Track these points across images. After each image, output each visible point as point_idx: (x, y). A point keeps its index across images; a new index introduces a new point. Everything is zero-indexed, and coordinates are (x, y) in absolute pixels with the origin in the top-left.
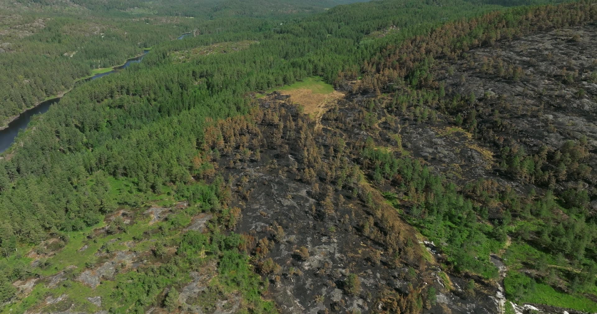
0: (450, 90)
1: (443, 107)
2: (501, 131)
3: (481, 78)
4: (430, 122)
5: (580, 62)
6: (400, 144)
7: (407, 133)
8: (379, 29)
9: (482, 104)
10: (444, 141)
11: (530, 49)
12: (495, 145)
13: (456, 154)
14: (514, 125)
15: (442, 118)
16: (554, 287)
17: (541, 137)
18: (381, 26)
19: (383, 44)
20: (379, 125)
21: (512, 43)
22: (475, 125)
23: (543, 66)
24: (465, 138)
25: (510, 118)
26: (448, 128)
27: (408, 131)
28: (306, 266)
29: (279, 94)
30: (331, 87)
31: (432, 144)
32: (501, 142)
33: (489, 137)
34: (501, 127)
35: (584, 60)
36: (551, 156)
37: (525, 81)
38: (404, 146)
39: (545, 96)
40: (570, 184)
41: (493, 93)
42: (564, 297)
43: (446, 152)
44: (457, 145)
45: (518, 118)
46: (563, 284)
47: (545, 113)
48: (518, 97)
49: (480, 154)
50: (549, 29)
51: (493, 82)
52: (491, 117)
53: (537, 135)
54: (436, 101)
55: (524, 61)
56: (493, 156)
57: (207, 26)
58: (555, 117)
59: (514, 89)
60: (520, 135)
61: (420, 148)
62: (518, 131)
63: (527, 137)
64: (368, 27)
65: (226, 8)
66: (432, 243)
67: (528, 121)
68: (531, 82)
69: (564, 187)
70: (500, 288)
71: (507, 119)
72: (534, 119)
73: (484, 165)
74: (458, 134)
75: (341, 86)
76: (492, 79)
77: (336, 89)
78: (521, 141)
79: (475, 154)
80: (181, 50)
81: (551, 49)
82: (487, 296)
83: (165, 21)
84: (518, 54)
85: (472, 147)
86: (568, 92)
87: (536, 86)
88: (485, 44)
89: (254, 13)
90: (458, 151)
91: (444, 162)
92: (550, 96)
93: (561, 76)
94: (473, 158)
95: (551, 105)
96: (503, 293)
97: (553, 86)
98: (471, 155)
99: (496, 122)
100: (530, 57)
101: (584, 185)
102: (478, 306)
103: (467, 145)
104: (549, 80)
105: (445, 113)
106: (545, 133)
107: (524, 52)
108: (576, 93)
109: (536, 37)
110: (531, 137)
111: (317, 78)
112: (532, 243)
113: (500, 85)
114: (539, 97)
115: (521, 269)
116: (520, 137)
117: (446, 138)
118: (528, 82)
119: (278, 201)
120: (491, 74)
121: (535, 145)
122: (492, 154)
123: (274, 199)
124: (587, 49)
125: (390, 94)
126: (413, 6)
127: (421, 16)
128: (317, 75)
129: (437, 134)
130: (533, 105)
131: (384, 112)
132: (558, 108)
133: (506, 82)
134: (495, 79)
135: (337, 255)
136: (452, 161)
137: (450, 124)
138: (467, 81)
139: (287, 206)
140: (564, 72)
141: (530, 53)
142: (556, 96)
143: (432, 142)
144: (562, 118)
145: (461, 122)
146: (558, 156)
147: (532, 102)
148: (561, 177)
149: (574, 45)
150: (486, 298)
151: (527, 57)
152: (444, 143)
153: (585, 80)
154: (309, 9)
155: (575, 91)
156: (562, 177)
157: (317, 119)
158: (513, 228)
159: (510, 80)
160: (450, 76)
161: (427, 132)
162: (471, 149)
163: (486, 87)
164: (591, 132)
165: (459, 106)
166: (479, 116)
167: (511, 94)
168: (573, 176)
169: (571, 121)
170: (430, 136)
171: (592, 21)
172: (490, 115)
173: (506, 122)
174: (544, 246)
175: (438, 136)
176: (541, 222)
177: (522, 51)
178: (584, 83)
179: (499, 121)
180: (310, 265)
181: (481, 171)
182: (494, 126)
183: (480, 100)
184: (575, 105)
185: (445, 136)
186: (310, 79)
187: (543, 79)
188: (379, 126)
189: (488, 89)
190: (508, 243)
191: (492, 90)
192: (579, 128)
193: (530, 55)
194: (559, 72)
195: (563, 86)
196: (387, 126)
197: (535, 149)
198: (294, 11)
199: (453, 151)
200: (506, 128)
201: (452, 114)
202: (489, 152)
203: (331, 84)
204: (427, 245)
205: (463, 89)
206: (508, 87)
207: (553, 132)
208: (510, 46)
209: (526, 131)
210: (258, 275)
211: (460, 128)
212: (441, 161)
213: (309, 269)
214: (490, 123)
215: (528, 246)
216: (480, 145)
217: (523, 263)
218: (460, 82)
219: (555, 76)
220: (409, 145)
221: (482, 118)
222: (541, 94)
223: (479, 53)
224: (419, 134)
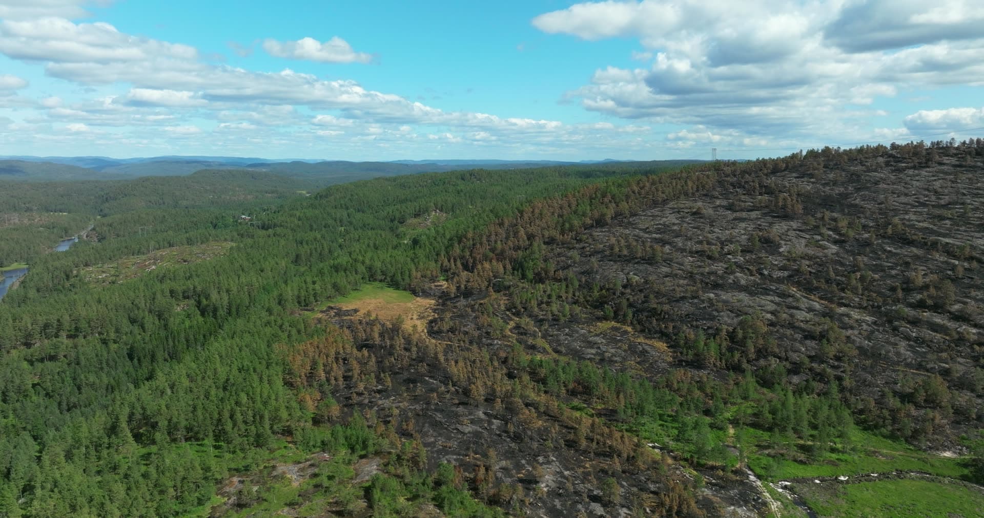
0: (583, 280)
1: (582, 300)
2: (664, 318)
3: (615, 261)
4: (574, 319)
5: (715, 235)
6: (550, 350)
7: (552, 336)
8: (417, 215)
9: (628, 291)
10: (603, 338)
11: (657, 225)
12: (664, 335)
13: (625, 351)
14: (676, 309)
15: (586, 313)
16: (795, 461)
17: (713, 318)
18: (420, 211)
19: (460, 232)
20: (511, 330)
21: (631, 220)
22: (631, 315)
23: (679, 242)
24: (626, 332)
25: (669, 303)
26: (599, 324)
27: (551, 333)
28: (543, 487)
29: (340, 310)
30: (407, 294)
31: (591, 345)
32: (671, 330)
33: (654, 327)
34: (663, 314)
35: (718, 233)
36: (732, 336)
37: (668, 261)
38: (557, 351)
39: (696, 274)
40: (762, 362)
41: (637, 278)
42: (809, 468)
43: (613, 351)
44: (620, 341)
45: (677, 301)
46: (802, 457)
47: (704, 292)
48: (667, 279)
49: (652, 346)
50: (665, 202)
51: (631, 265)
52: (646, 305)
53: (707, 317)
54: (570, 295)
55: (656, 239)
56: (668, 347)
57: (111, 225)
58: (716, 295)
59: (659, 270)
60: (687, 318)
61: (579, 351)
62: (683, 316)
63: (696, 320)
64: (401, 213)
65: (126, 195)
66: (656, 444)
67: (690, 303)
68: (675, 261)
69: (756, 366)
70: (749, 472)
71: (665, 304)
72: (696, 301)
73: (662, 357)
74: (614, 329)
75: (424, 291)
76: (629, 261)
77: (417, 296)
78: (692, 326)
79: (646, 347)
80: (94, 264)
81: (679, 224)
82: (742, 481)
83: (17, 221)
84: (645, 230)
85: (639, 341)
86: (719, 267)
87: (682, 265)
88: (600, 223)
89: (180, 202)
90: (626, 347)
91: (616, 362)
92: (702, 274)
93: (704, 251)
94: (647, 352)
95: (707, 283)
96: (755, 476)
97: (699, 263)
98: (643, 349)
99: (655, 309)
100: (660, 234)
101: (776, 361)
102: (740, 491)
103: (632, 339)
104: (692, 257)
105: (586, 308)
106: (715, 313)
107: (651, 229)
108: (727, 268)
109: (655, 211)
110: (702, 319)
111: (377, 284)
112: (754, 425)
113: (641, 267)
114: (691, 276)
115: (758, 451)
116: (689, 322)
117: (603, 334)
118: (671, 260)
119: (453, 429)
120: (625, 256)
121: (709, 328)
122: (665, 345)
123: (446, 429)
124: (715, 221)
125: (502, 293)
126: (444, 183)
127: (468, 195)
128: (375, 280)
129: (590, 332)
130: (688, 285)
131: (508, 315)
132: (716, 286)
133: (647, 263)
134: (633, 262)
135: (566, 473)
136: (624, 359)
137: (599, 319)
138: (600, 266)
139: (469, 432)
140: (706, 247)
141: (659, 229)
142: (708, 273)
143: (589, 342)
144: (724, 296)
145: (612, 314)
146: (740, 334)
147: (685, 282)
148: (750, 356)
149: (701, 218)
150: (742, 483)
151: (657, 234)
152: (604, 341)
153: (729, 254)
154: (273, 192)
155: (725, 266)
156: (752, 356)
157: (422, 334)
158: (728, 415)
159: (650, 260)
160: (575, 263)
161: (577, 332)
162: (639, 343)
163: (626, 271)
164: (759, 306)
165: (601, 296)
166: (630, 305)
167: (659, 276)
168: (762, 353)
169: (734, 298)
170: (583, 335)
171: (705, 192)
172: (643, 302)
173: (666, 307)
174: (767, 426)
175: (592, 334)
176: (753, 404)
177: (648, 228)
178: (729, 256)
179: (659, 307)
180: (547, 486)
181: (663, 364)
182: (653, 313)
183: (625, 287)
184: (730, 281)
185: (601, 333)
186: (368, 286)
187: (686, 256)
188: (511, 332)
189: (628, 273)
190: (731, 431)
191: (634, 274)
192: (746, 303)
193: (658, 231)
194: (699, 247)
195: (710, 261)
196: (522, 330)
197: (710, 331)
198: (249, 197)
199: (620, 348)
200: (668, 314)
201: (596, 307)
202: (661, 343)
203: (405, 289)
204: (654, 447)
205: (598, 277)
206: (650, 269)
207: (723, 311)
208: (629, 223)
209: (693, 314)
210: (495, 506)
211: (613, 323)
212: (612, 361)
213: (548, 490)
214: (648, 312)
215: (752, 430)
216: (647, 338)
217: (757, 446)
218: (592, 268)
219: (697, 252)
220: (563, 350)
221: (635, 307)
222: (691, 273)
223: (597, 233)
224: (567, 334)
